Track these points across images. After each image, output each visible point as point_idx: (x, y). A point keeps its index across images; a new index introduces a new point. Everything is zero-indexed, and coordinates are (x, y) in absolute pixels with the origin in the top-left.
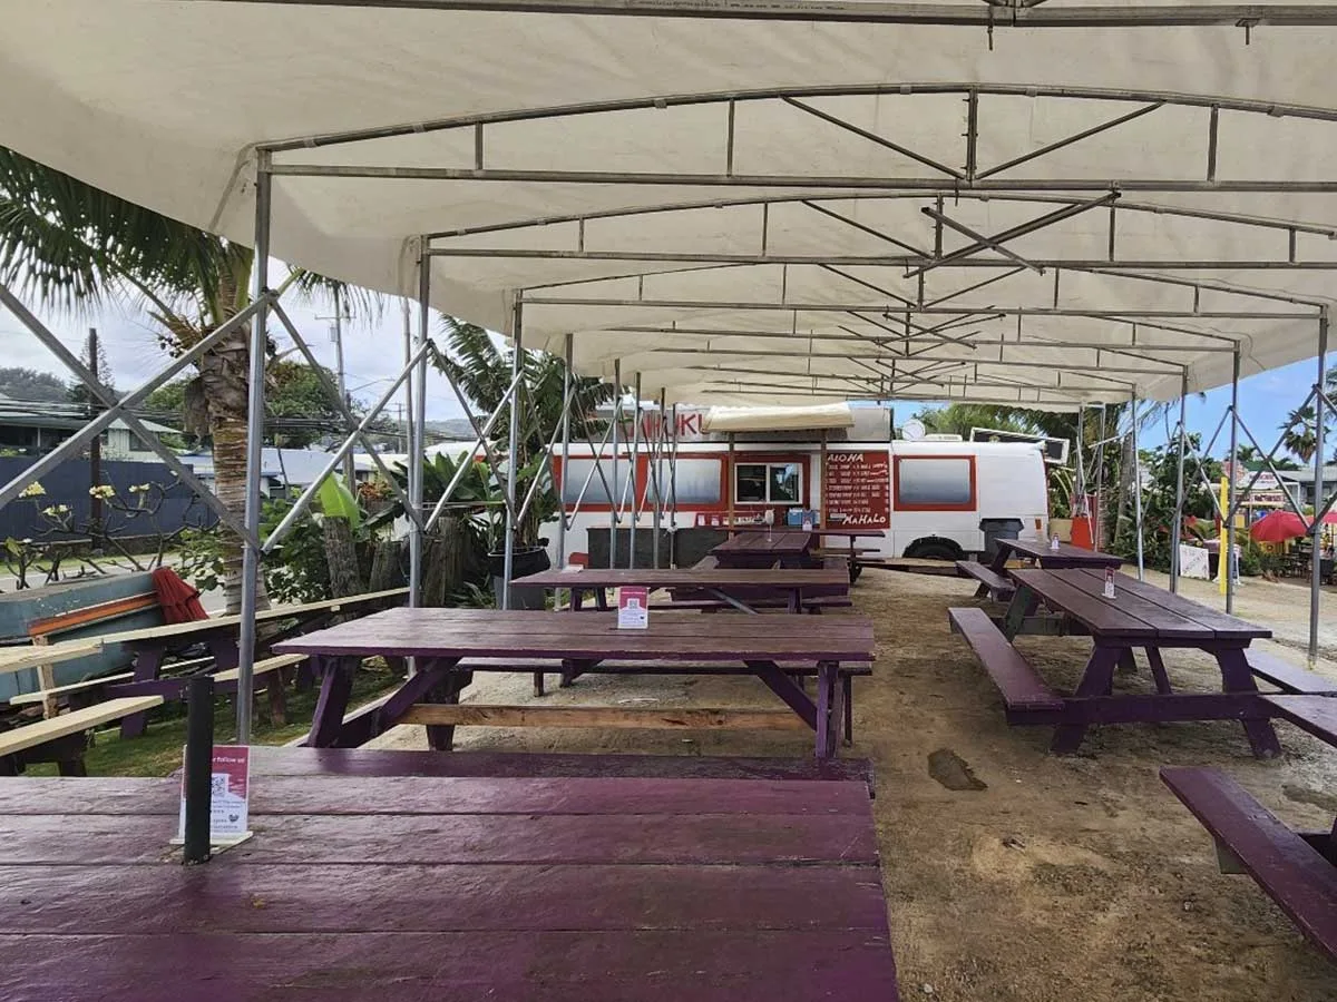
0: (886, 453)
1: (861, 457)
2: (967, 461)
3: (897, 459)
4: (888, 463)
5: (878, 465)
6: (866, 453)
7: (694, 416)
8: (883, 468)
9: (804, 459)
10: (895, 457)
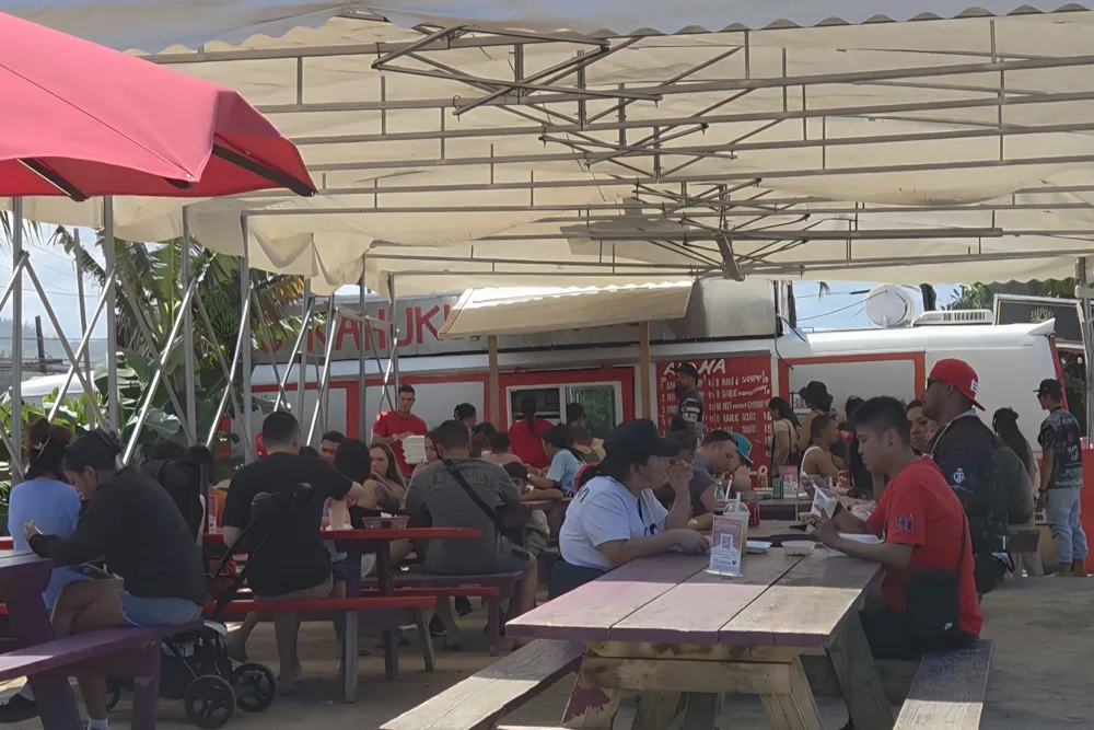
0: (766, 356)
1: (721, 365)
2: (911, 363)
3: (785, 365)
4: (768, 374)
5: (751, 379)
6: (730, 358)
7: (436, 309)
8: (761, 383)
9: (625, 374)
10: (781, 361)
